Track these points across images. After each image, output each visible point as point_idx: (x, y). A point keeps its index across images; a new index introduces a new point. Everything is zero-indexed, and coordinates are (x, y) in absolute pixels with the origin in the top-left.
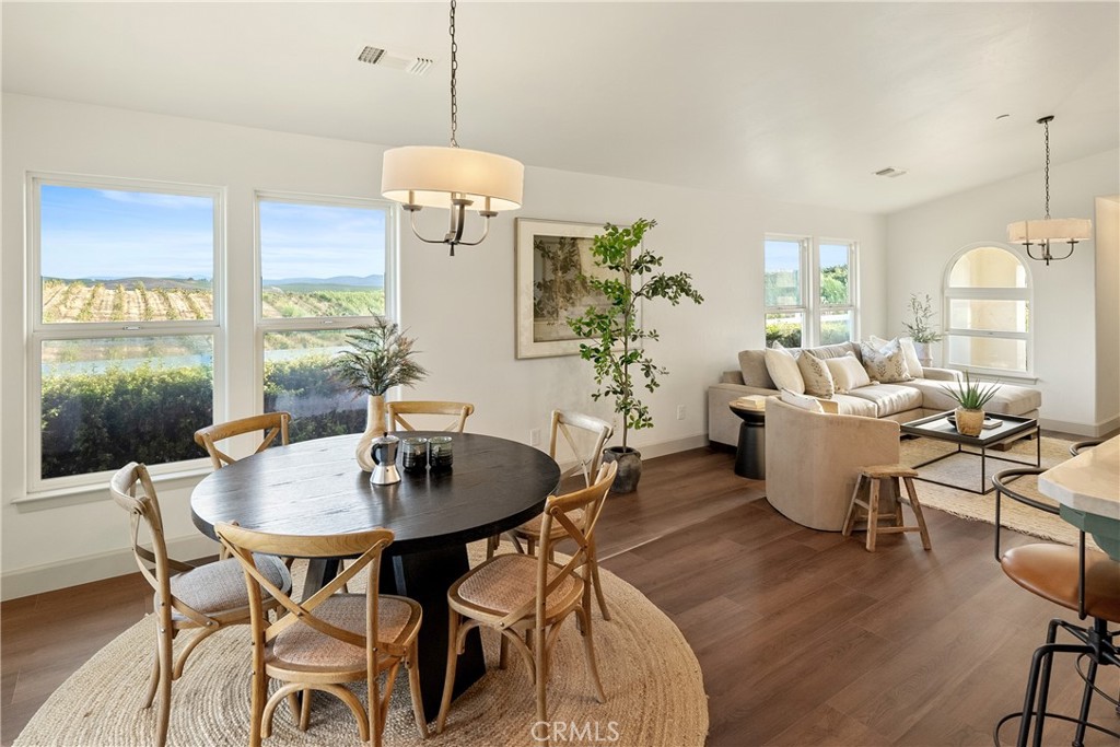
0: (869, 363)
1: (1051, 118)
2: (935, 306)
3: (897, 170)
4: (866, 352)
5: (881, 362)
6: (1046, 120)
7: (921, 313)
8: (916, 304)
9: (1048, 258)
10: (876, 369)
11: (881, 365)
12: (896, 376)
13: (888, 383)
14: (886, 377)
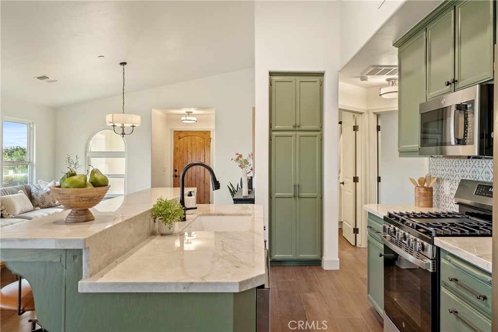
0: (35, 197)
1: (126, 63)
2: (81, 161)
3: (51, 78)
4: (33, 190)
5: (43, 196)
6: (123, 64)
7: (73, 166)
8: (70, 161)
9: (123, 134)
10: (39, 200)
11: (43, 197)
12: (52, 203)
13: (48, 208)
14: (46, 204)
